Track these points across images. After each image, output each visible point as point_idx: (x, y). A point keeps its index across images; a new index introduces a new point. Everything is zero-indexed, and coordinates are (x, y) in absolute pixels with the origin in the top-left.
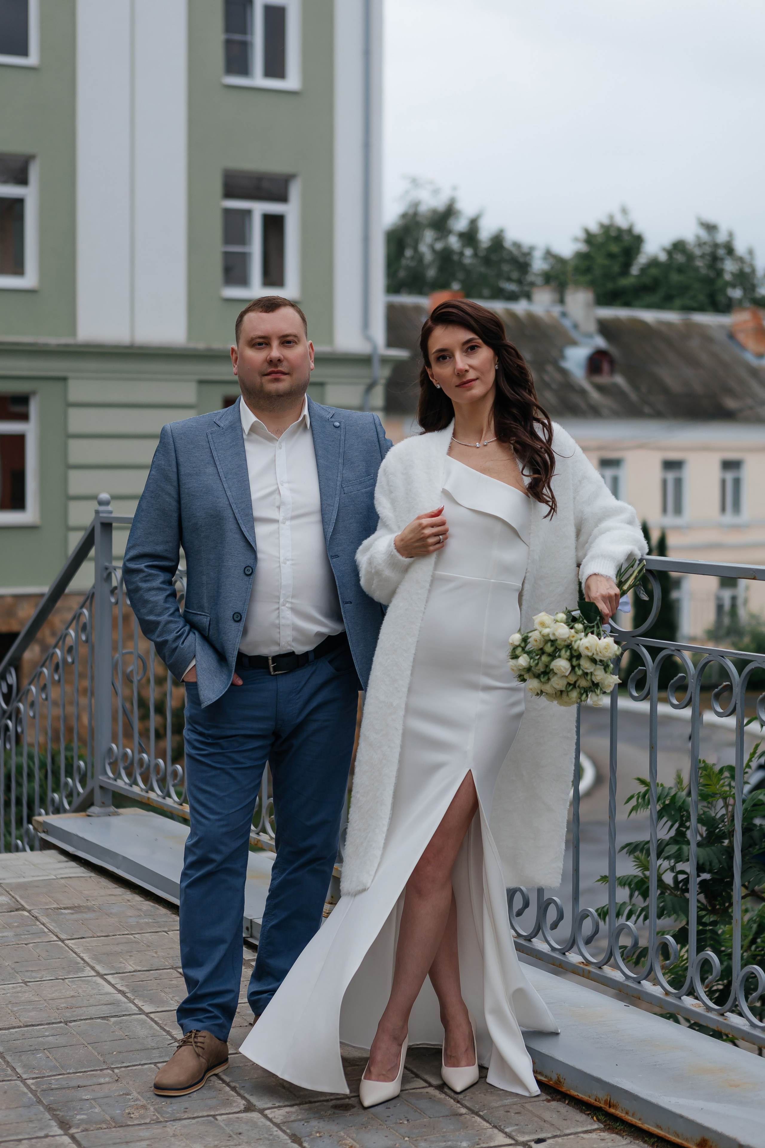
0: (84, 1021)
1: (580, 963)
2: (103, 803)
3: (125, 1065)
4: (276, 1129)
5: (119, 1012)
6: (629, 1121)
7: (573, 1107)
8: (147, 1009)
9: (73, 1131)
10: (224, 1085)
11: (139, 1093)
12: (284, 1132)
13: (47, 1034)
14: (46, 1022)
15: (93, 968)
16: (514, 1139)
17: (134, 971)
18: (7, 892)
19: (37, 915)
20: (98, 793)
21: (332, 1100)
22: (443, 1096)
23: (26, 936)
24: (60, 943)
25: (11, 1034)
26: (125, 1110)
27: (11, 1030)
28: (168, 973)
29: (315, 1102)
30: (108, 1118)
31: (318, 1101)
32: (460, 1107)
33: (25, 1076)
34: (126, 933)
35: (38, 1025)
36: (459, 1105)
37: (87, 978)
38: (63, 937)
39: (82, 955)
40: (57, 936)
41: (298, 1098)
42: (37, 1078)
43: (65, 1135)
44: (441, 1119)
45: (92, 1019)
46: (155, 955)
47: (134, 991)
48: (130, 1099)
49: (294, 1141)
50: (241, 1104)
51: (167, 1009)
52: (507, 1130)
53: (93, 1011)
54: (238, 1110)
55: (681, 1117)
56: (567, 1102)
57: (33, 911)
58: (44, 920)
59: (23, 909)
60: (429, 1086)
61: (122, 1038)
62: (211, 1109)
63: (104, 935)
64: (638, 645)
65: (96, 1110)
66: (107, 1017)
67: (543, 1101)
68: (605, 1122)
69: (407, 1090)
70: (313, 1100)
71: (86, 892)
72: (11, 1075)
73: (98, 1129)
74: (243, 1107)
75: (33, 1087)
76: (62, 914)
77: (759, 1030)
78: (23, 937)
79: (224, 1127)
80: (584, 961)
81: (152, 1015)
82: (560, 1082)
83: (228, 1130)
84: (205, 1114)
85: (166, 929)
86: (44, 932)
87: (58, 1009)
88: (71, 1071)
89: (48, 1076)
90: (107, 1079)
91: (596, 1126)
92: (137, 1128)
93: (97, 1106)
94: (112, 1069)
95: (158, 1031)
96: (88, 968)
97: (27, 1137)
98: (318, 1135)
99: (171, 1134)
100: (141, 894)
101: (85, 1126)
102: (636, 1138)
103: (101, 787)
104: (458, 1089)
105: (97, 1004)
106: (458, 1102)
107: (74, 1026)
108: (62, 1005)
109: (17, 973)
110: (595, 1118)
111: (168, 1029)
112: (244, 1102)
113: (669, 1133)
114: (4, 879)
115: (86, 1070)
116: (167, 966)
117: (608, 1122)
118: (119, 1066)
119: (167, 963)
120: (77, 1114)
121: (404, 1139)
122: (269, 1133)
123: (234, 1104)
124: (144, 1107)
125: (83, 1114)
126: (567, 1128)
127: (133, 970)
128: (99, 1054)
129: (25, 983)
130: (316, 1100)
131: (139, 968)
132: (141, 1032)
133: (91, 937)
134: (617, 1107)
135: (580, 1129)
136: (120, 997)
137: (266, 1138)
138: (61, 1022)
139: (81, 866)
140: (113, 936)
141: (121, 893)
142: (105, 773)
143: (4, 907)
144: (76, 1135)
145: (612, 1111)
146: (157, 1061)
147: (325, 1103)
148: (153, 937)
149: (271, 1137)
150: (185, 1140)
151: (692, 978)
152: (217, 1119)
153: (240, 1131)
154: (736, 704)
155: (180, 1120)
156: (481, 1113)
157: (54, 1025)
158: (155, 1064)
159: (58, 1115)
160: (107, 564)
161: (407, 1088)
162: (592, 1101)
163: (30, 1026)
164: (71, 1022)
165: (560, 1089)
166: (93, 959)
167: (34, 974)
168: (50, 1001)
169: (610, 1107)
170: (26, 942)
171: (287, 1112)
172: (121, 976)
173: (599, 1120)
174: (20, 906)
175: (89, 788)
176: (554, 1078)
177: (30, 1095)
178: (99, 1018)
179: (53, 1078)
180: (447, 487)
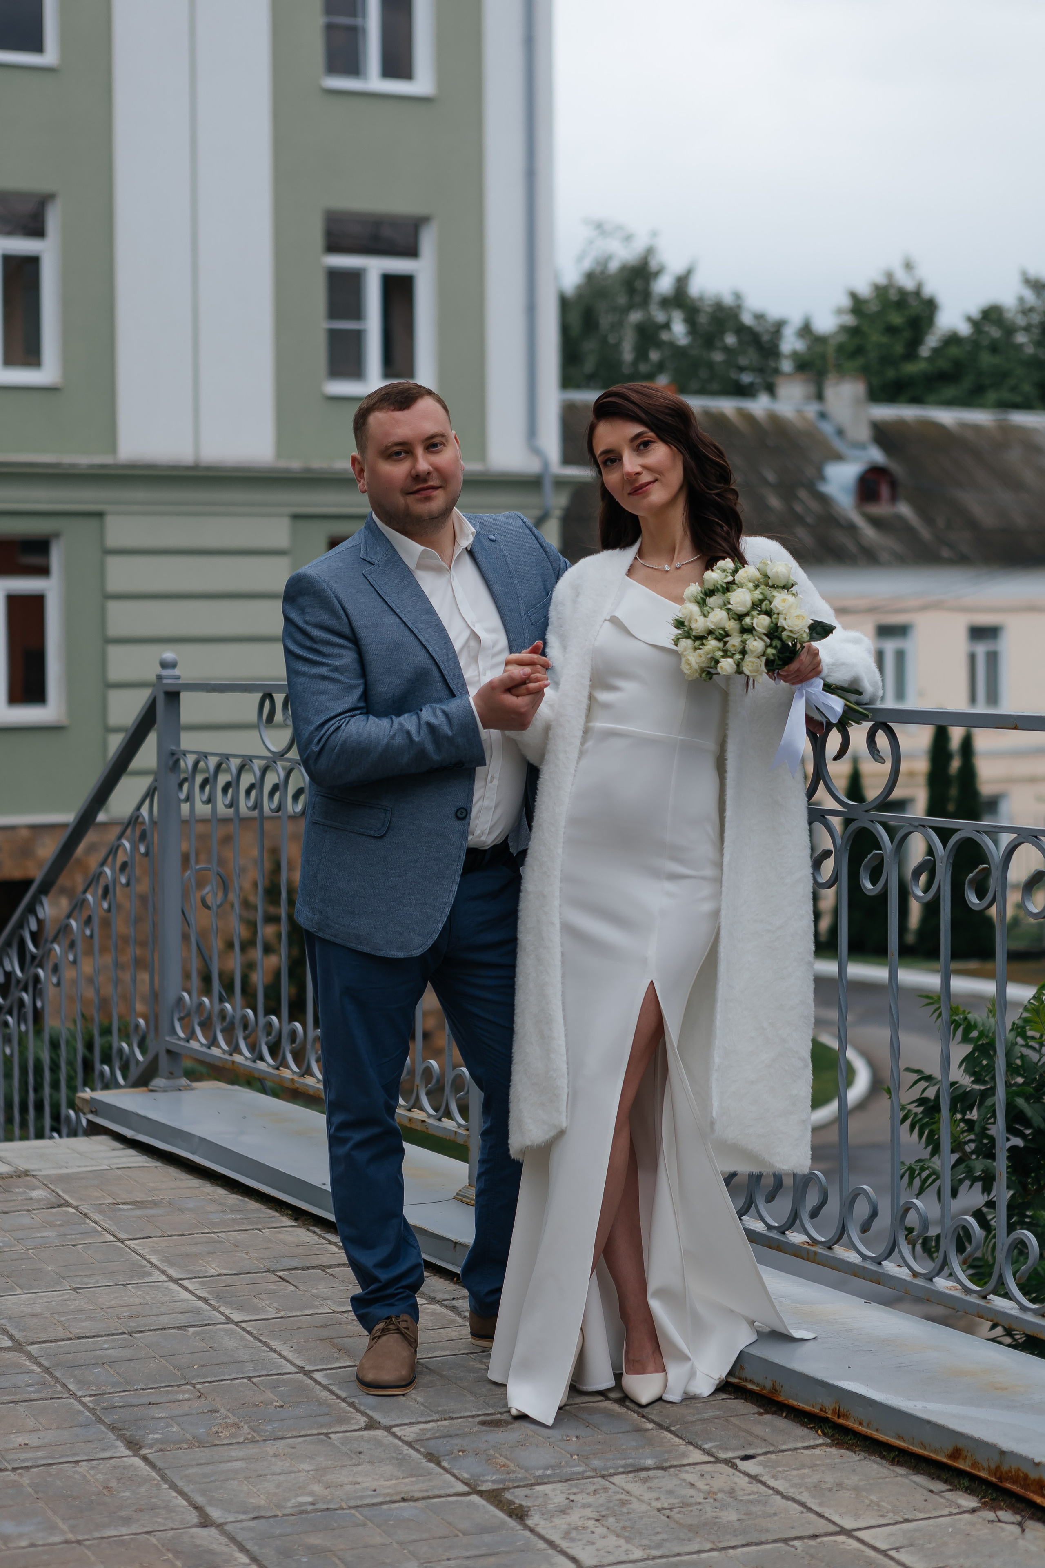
0: (154, 1332)
1: (803, 1243)
2: (171, 1073)
3: (209, 1379)
4: (406, 1447)
5: (200, 1321)
6: (863, 1433)
7: (793, 1420)
8: (236, 1317)
9: (144, 1451)
10: (339, 1401)
11: (228, 1410)
12: (417, 1450)
13: (106, 1346)
14: (104, 1333)
15: (163, 1272)
16: (714, 1457)
17: (218, 1275)
18: (46, 1185)
19: (87, 1211)
20: (163, 1060)
21: (479, 1416)
22: (624, 1410)
23: (73, 1236)
24: (118, 1243)
25: (59, 1347)
26: (211, 1429)
27: (59, 1343)
28: (263, 1277)
29: (457, 1418)
30: (191, 1438)
31: (461, 1417)
32: (645, 1422)
33: (79, 1393)
34: (206, 1231)
35: (94, 1337)
36: (644, 1420)
37: (156, 1284)
38: (122, 1236)
39: (148, 1257)
40: (114, 1236)
41: (435, 1413)
42: (95, 1395)
43: (135, 1456)
44: (620, 1435)
45: (165, 1329)
46: (246, 1257)
47: (218, 1297)
48: (217, 1417)
49: (430, 1460)
50: (362, 1421)
51: (263, 1317)
52: (706, 1446)
53: (165, 1320)
54: (358, 1427)
55: (929, 1422)
56: (784, 1415)
57: (80, 1207)
58: (96, 1217)
59: (68, 1205)
60: (606, 1400)
61: (205, 1350)
62: (322, 1426)
63: (177, 1233)
64: (872, 821)
65: (174, 1429)
66: (185, 1326)
67: (754, 1414)
68: (833, 1436)
69: (577, 1404)
70: (454, 1416)
71: (151, 1185)
72: (61, 1392)
73: (177, 1449)
74: (364, 1424)
75: (91, 1405)
76: (120, 1210)
77: (1030, 1313)
78: (69, 1237)
79: (340, 1445)
80: (809, 1241)
81: (243, 1325)
82: (776, 1390)
83: (344, 1449)
84: (315, 1432)
85: (260, 1227)
86: (97, 1231)
87: (119, 1318)
88: (139, 1387)
89: (110, 1393)
90: (187, 1396)
91: (821, 1441)
92: (226, 1447)
93: (175, 1425)
94: (193, 1385)
95: (252, 1342)
96: (158, 1272)
97: (86, 1458)
98: (460, 1453)
99: (272, 1454)
100: (225, 1186)
101: (160, 1446)
102: (872, 1452)
103: (169, 1052)
104: (644, 1400)
105: (170, 1312)
106: (643, 1416)
107: (141, 1337)
108: (125, 1314)
109: (63, 1278)
110: (820, 1432)
111: (264, 1340)
112: (365, 1419)
113: (913, 1444)
114: (40, 1170)
115: (159, 1385)
116: (262, 1269)
117: (837, 1436)
118: (202, 1381)
119: (262, 1266)
120: (149, 1434)
121: (572, 1457)
122: (398, 1452)
123: (353, 1421)
124: (236, 1425)
125: (157, 1433)
126: (784, 1443)
127: (217, 1273)
128: (175, 1368)
129: (75, 1289)
130: (458, 1415)
131: (225, 1272)
132: (230, 1343)
133: (160, 1237)
134: (848, 1417)
135: (800, 1445)
136: (200, 1304)
137: (393, 1457)
138: (124, 1333)
139: (143, 1154)
140: (189, 1234)
141: (198, 1186)
142: (173, 1032)
143: (42, 1203)
144: (149, 1456)
145: (842, 1421)
146: (251, 1375)
147: (470, 1419)
148: (242, 1235)
149: (400, 1457)
150: (289, 1460)
151: (945, 1252)
152: (330, 1438)
153: (361, 1449)
154: (995, 891)
155: (282, 1438)
156: (673, 1428)
157: (115, 1337)
158: (249, 1378)
159: (125, 1434)
160: (173, 748)
161: (577, 1402)
162: (817, 1411)
163: (83, 1337)
164: (137, 1332)
165: (776, 1399)
166: (163, 1261)
167: (86, 1280)
168: (109, 1310)
169: (839, 1417)
170: (73, 1243)
171: (420, 1429)
172: (201, 1281)
173: (824, 1434)
174: (63, 1202)
175: (151, 1055)
176: (769, 1385)
177: (87, 1413)
178: (174, 1328)
179: (116, 1395)
180: (618, 614)
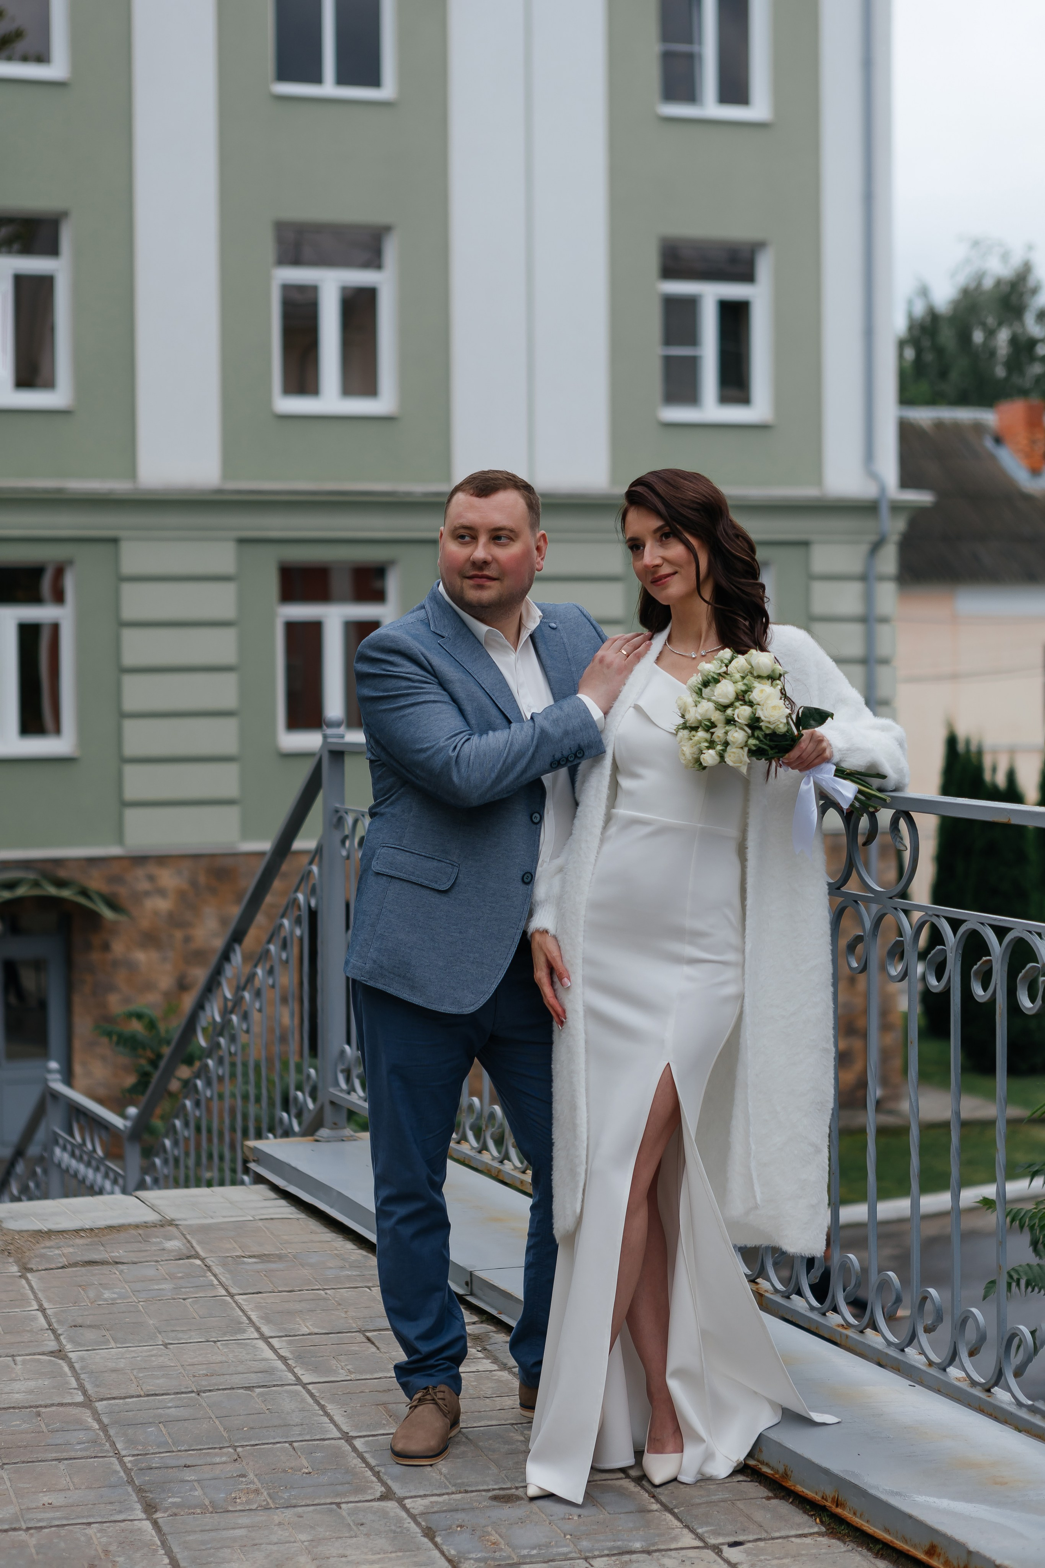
0: (221, 1392)
1: (839, 1326)
2: (335, 1124)
3: (253, 1443)
4: (409, 1520)
5: (269, 1381)
6: (854, 1524)
7: (797, 1507)
8: (306, 1379)
9: (158, 1515)
10: (367, 1469)
11: (256, 1475)
12: (418, 1524)
13: (170, 1405)
14: (173, 1392)
15: (258, 1330)
16: (704, 1542)
17: (309, 1334)
18: (184, 1235)
19: (211, 1263)
20: (328, 1110)
21: (494, 1490)
22: (638, 1489)
23: (188, 1290)
24: (228, 1298)
25: (126, 1404)
26: (231, 1494)
27: (127, 1400)
28: (352, 1337)
29: (472, 1491)
30: (207, 1502)
31: (476, 1491)
32: (653, 1503)
33: (123, 1453)
34: (317, 1287)
35: (163, 1395)
36: (653, 1500)
37: (246, 1341)
38: (233, 1291)
39: (250, 1313)
40: (227, 1290)
41: (453, 1486)
42: (138, 1455)
43: (147, 1519)
44: (622, 1515)
45: (233, 1388)
46: (344, 1315)
47: (299, 1358)
48: (242, 1482)
49: (426, 1535)
50: (380, 1489)
51: (333, 1379)
52: (700, 1531)
53: (236, 1380)
54: (373, 1497)
55: (910, 1517)
56: (791, 1500)
57: (207, 1260)
58: (217, 1270)
59: (197, 1256)
60: (626, 1478)
61: (262, 1412)
62: (338, 1495)
63: (287, 1289)
64: (896, 909)
65: (196, 1493)
66: (253, 1387)
67: (762, 1498)
68: (829, 1524)
69: (596, 1481)
70: (470, 1489)
71: (285, 1237)
72: (107, 1451)
73: (190, 1514)
74: (380, 1494)
75: (129, 1465)
76: (244, 1263)
77: (1024, 1410)
78: (183, 1290)
79: (347, 1516)
80: (843, 1323)
81: (310, 1387)
82: (786, 1475)
83: (349, 1520)
84: (329, 1501)
85: (370, 1284)
86: (213, 1285)
87: (194, 1376)
88: (183, 1448)
89: (153, 1454)
90: (224, 1459)
91: (816, 1530)
92: (237, 1514)
93: (199, 1489)
94: (235, 1448)
95: (310, 1405)
96: (252, 1329)
97: (99, 1520)
98: (459, 1529)
99: (277, 1522)
100: (355, 1241)
101: (175, 1510)
102: (861, 1544)
103: (332, 1103)
104: (657, 1479)
105: (246, 1371)
106: (654, 1497)
107: (207, 1397)
108: (201, 1372)
109: (160, 1333)
110: (818, 1520)
111: (323, 1403)
112: (383, 1489)
113: (897, 1538)
114: (185, 1220)
115: (202, 1447)
116: (353, 1328)
117: (832, 1525)
118: (245, 1444)
119: (354, 1325)
120: (169, 1497)
121: (565, 1536)
122: (398, 1525)
123: (369, 1491)
124: (257, 1491)
125: (177, 1497)
126: (779, 1530)
127: (308, 1332)
128: (225, 1429)
129: (166, 1345)
130: (474, 1489)
131: (316, 1330)
132: (288, 1405)
133: (270, 1292)
134: (844, 1506)
135: (793, 1533)
136: (279, 1364)
137: (391, 1530)
138: (192, 1392)
139: (292, 1205)
140: (300, 1291)
141: (329, 1239)
142: (336, 1084)
143: (173, 1254)
144: (160, 1521)
145: (839, 1511)
146: (294, 1440)
147: (484, 1493)
148: (350, 1293)
149: (398, 1530)
150: (291, 1529)
151: (955, 1342)
152: (340, 1508)
153: (364, 1521)
154: (996, 984)
155: (294, 1507)
156: (676, 1510)
157: (183, 1395)
158: (291, 1443)
159: (148, 1497)
160: (338, 805)
161: (596, 1479)
162: (818, 1498)
163: (152, 1395)
164: (204, 1392)
165: (784, 1484)
166: (262, 1318)
167: (180, 1335)
168: (188, 1368)
169: (837, 1506)
170: (184, 1297)
171: (431, 1502)
172: (290, 1340)
173: (822, 1522)
174: (193, 1253)
176: (781, 1470)
177: (122, 1474)
178: (242, 1388)
179: (158, 1455)
180: (641, 703)
